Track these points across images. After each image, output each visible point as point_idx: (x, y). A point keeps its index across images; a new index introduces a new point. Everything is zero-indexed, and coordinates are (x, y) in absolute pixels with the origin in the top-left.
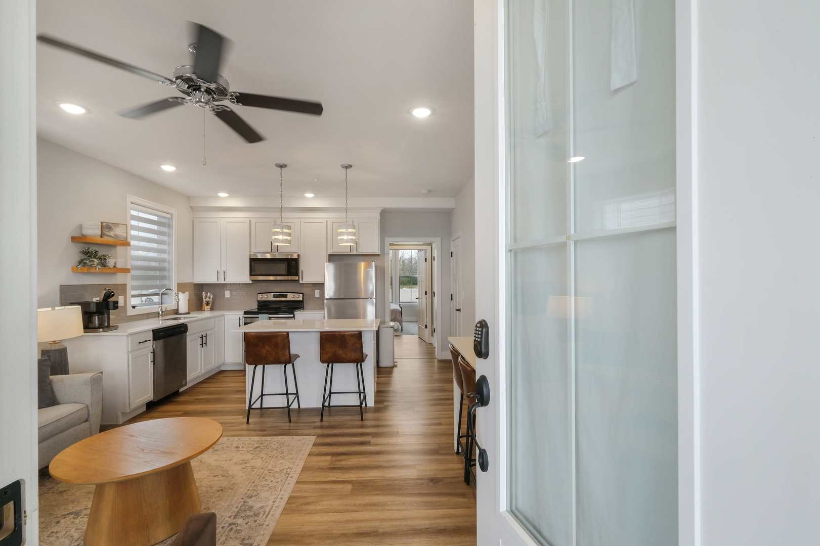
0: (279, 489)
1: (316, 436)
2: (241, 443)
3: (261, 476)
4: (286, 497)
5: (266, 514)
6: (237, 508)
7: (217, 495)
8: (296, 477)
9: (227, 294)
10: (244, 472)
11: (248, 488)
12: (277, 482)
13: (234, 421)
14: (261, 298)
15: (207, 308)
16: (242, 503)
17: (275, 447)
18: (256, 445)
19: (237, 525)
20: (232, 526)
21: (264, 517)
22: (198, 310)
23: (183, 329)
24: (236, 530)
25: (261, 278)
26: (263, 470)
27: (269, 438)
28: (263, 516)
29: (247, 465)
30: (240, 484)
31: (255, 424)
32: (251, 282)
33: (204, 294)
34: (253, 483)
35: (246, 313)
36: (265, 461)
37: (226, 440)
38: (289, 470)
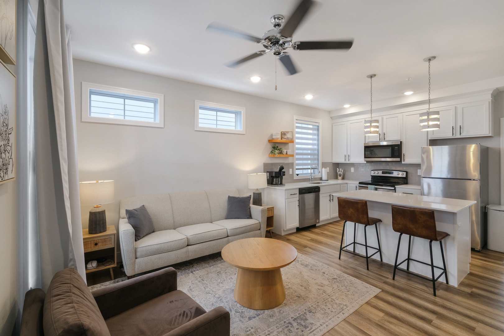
0: (330, 318)
1: (381, 290)
2: (328, 271)
3: (325, 301)
4: (330, 327)
5: (312, 330)
6: (299, 314)
7: (295, 299)
8: (346, 315)
9: (352, 170)
10: (317, 292)
11: (312, 305)
12: (331, 312)
13: (333, 254)
14: (373, 173)
15: (340, 178)
16: (304, 313)
17: (346, 284)
18: (335, 277)
19: (292, 326)
20: (290, 325)
21: (309, 332)
22: (335, 179)
23: (317, 190)
24: (290, 329)
25: (372, 160)
26: (329, 297)
27: (346, 275)
28: (309, 330)
29: (322, 288)
30: (310, 299)
31: (345, 261)
32: (366, 162)
33: (338, 169)
34: (318, 303)
35: (360, 183)
36: (334, 291)
37: (321, 265)
38: (345, 307)
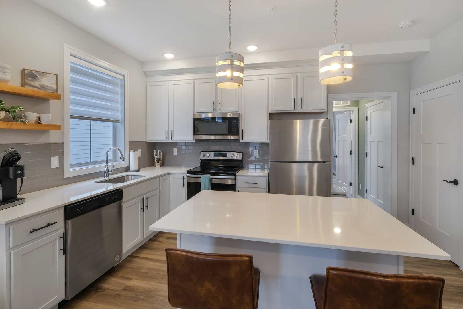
9: (175, 152)
15: (157, 164)
22: (150, 166)
23: (116, 196)
25: (204, 137)
32: (194, 141)
33: (155, 152)
35: (189, 172)
